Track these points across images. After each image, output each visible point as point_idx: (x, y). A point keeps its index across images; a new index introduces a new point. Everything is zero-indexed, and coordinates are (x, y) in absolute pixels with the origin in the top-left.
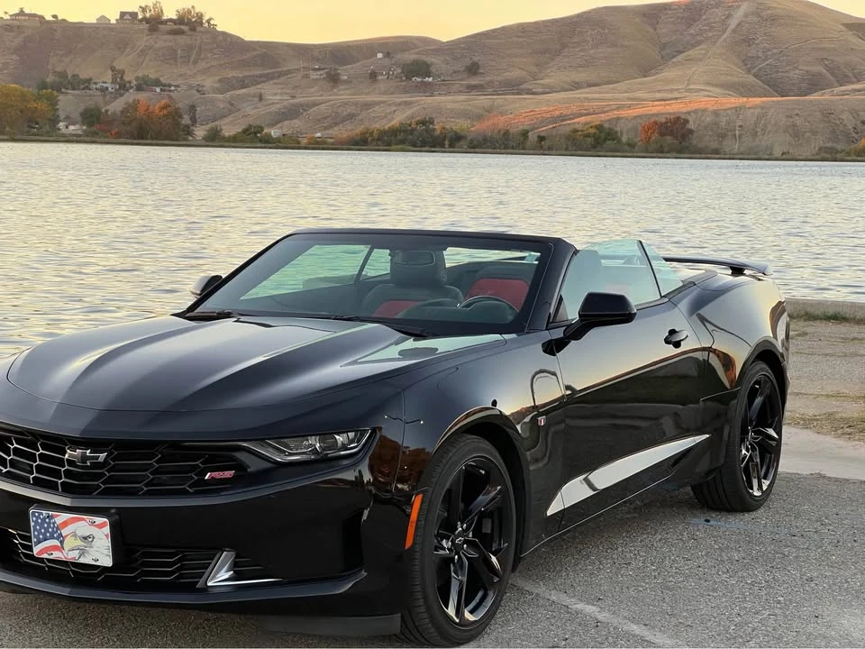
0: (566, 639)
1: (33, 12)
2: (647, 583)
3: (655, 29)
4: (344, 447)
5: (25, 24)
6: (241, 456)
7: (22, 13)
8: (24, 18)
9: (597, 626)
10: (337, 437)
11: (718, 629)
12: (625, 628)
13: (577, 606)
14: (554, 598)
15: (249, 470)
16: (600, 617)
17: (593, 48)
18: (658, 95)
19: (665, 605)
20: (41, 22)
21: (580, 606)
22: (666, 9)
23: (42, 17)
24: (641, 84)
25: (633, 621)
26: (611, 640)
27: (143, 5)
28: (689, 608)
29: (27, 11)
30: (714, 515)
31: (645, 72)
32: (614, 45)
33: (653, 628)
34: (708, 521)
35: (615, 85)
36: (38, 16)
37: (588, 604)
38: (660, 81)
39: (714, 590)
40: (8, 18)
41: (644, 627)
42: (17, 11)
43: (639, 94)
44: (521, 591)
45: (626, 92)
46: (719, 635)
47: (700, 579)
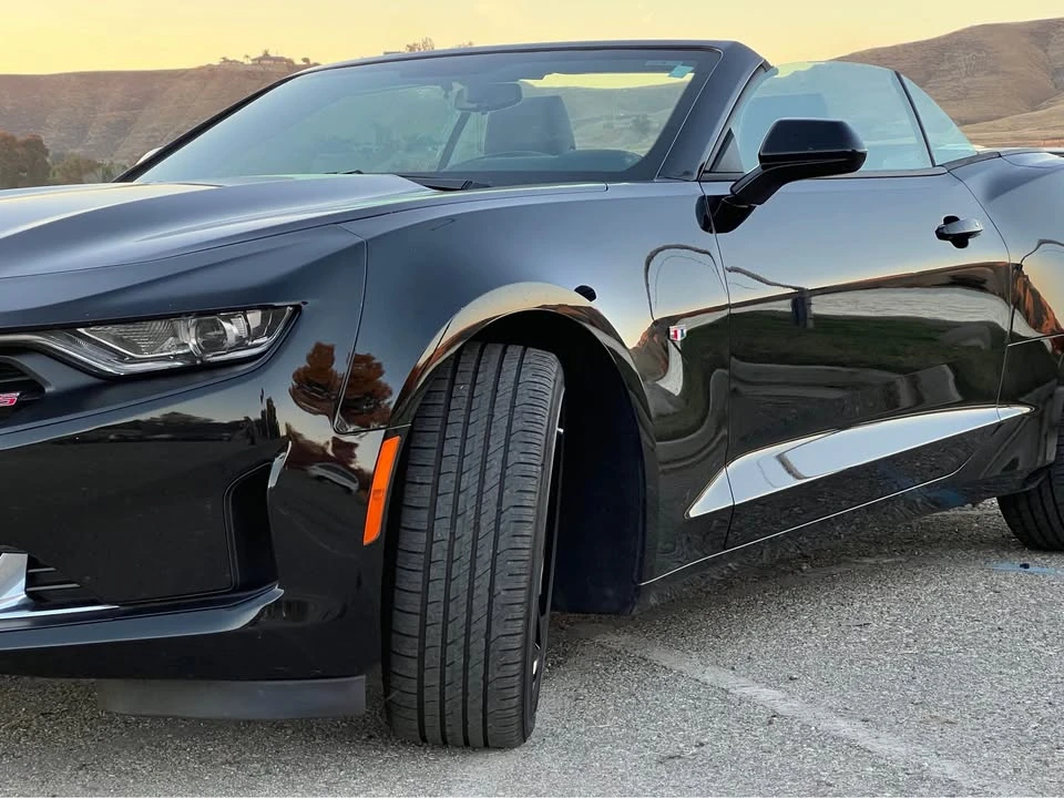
0: (702, 745)
1: (280, 55)
2: (889, 654)
3: (1046, 51)
4: (241, 343)
5: (270, 69)
6: (31, 363)
7: (266, 56)
8: (268, 62)
9: (770, 723)
10: (227, 325)
11: (1004, 728)
12: (824, 725)
13: (744, 690)
14: (708, 678)
15: (47, 390)
16: (782, 708)
17: (967, 75)
18: (1051, 133)
19: (912, 688)
20: (288, 67)
21: (751, 690)
22: (1059, 26)
23: (290, 62)
24: (1030, 119)
25: (844, 713)
26: (789, 745)
27: (411, 43)
28: (957, 693)
29: (272, 54)
30: (1038, 559)
31: (1034, 104)
32: (994, 72)
33: (878, 727)
34: (1026, 566)
35: (996, 122)
36: (286, 60)
37: (768, 685)
38: (1053, 115)
39: (1012, 665)
40: (250, 62)
41: (860, 724)
42: (261, 54)
43: (1027, 132)
44: (653, 667)
45: (1010, 130)
46: (1004, 737)
47: (990, 648)
